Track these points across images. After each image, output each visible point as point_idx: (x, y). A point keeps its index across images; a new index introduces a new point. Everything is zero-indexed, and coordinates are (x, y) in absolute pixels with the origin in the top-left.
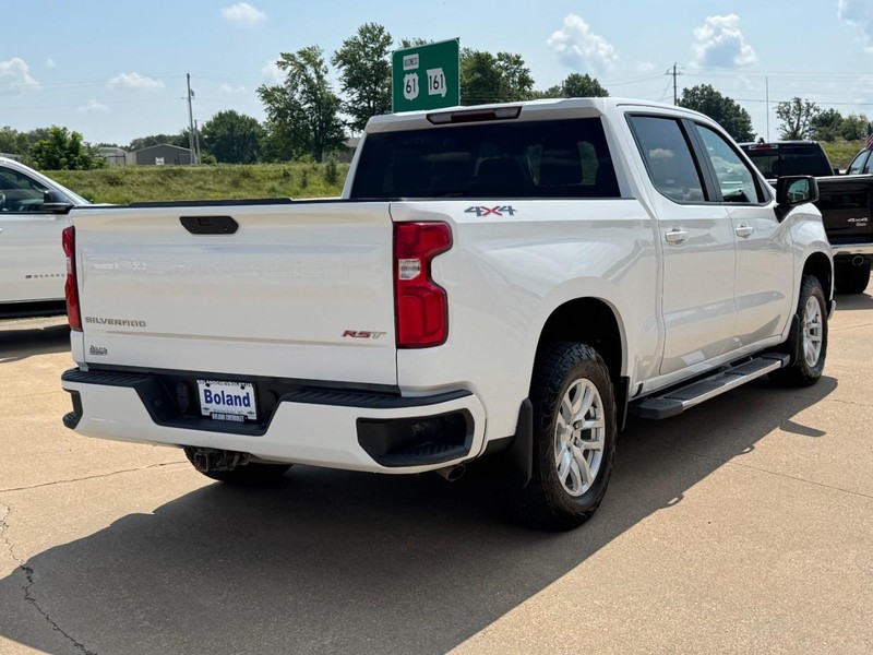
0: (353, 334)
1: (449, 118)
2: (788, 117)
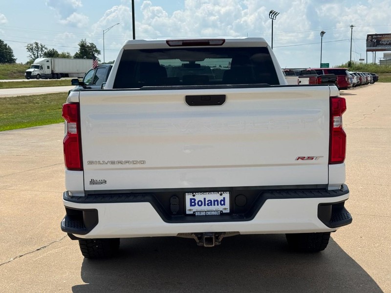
0: (303, 158)
1: (181, 43)
2: (32, 51)
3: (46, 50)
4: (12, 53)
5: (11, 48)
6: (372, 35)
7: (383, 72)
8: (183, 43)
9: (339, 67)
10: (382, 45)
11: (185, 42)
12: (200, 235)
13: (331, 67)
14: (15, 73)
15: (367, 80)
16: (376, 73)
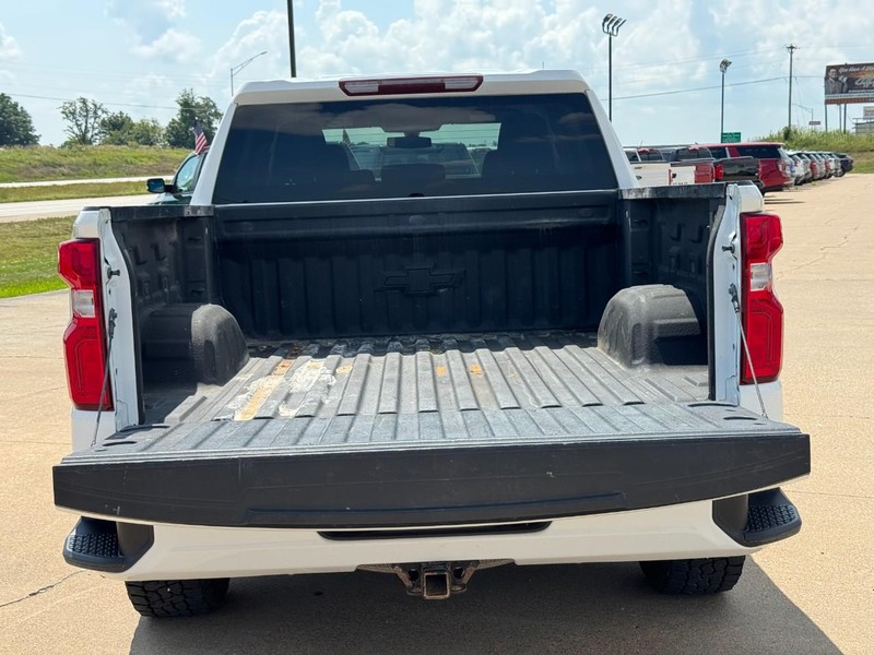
1: (374, 88)
2: (74, 118)
3: (104, 116)
4: (30, 122)
5: (28, 112)
6: (837, 68)
7: (863, 151)
8: (380, 87)
9: (764, 140)
10: (861, 88)
11: (384, 83)
12: (414, 570)
13: (744, 141)
14: (35, 167)
15: (827, 168)
16: (847, 152)
